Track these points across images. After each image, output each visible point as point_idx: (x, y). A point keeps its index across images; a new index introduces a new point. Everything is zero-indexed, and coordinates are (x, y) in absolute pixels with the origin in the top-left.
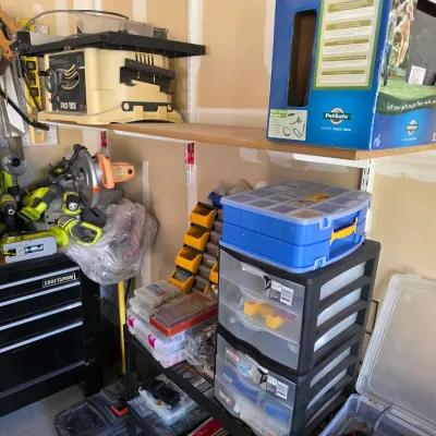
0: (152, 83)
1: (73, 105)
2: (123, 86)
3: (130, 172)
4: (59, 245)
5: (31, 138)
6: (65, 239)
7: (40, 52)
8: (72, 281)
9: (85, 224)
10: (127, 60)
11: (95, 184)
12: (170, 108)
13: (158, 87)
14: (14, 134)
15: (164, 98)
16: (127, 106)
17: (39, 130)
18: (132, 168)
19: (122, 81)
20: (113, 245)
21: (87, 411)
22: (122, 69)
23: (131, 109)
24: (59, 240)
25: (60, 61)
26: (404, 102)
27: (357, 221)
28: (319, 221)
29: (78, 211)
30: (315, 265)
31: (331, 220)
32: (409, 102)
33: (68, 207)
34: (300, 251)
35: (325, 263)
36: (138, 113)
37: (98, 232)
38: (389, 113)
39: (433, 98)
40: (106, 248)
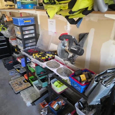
0: (11, 1)
2: (5, 2)
6: (0, 30)
8: (4, 39)
9: (4, 27)
11: (5, 21)
15: (13, 4)
16: (6, 6)
20: (9, 31)
23: (7, 6)
26: (26, 3)
27: (30, 20)
28: (21, 19)
29: (3, 26)
30: (22, 25)
31: (22, 19)
32: (27, 3)
33: (1, 25)
34: (19, 23)
35: (23, 25)
36: (9, 7)
37: (6, 28)
38: (24, 4)
39: (33, 3)
40: (7, 31)
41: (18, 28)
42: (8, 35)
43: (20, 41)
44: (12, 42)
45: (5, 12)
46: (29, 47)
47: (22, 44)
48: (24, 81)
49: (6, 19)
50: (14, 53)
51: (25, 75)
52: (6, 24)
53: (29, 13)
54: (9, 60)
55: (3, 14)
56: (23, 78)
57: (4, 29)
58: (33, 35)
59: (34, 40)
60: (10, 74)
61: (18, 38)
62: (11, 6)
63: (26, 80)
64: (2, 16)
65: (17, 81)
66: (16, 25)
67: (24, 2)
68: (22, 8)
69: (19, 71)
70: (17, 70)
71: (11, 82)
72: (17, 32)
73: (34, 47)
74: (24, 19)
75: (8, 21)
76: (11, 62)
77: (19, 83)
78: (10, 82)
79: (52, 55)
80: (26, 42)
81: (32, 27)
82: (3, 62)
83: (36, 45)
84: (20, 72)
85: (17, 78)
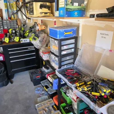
0: (46, 8)
1: (32, 13)
2: (40, 9)
3: (44, 27)
4: (30, 41)
5: (28, 21)
6: (31, 40)
7: (27, 3)
8: (34, 49)
9: (35, 37)
10: (41, 4)
11: (37, 29)
12: (50, 13)
13: (48, 9)
14: (24, 20)
15: (49, 11)
16: (41, 13)
17: (29, 20)
18: (45, 26)
19: (40, 8)
20: (40, 41)
21: (35, 71)
22: (40, 6)
23: (42, 14)
24: (30, 40)
25: (30, 5)
26: (72, 9)
27: (72, 32)
28: (61, 30)
29: (34, 35)
30: (61, 38)
31: (63, 30)
32: (74, 9)
33: (32, 34)
34: (58, 35)
35: (63, 38)
36: (43, 14)
37: (37, 38)
38: (69, 11)
39: (81, 8)
40: (38, 42)
41: (55, 41)
42: (38, 46)
43: (56, 58)
44: (43, 56)
45: (37, 20)
46: (65, 66)
47: (58, 62)
48: (53, 106)
49: (38, 27)
50: (43, 67)
51: (54, 98)
52: (37, 33)
53: (66, 22)
54: (37, 75)
55: (35, 22)
56: (51, 101)
57: (35, 39)
58: (72, 50)
59: (72, 56)
60: (36, 92)
61: (53, 53)
62: (46, 13)
63: (55, 105)
64: (35, 24)
65: (44, 104)
66: (53, 37)
67: (70, 8)
68: (67, 16)
69: (47, 90)
70: (44, 87)
71: (38, 106)
72: (53, 47)
73: (71, 66)
74: (65, 31)
75: (40, 30)
76: (39, 77)
77: (46, 109)
78: (36, 105)
79: (110, 91)
80: (63, 59)
81: (73, 41)
82: (30, 76)
83: (73, 63)
84: (49, 93)
85: (45, 100)
